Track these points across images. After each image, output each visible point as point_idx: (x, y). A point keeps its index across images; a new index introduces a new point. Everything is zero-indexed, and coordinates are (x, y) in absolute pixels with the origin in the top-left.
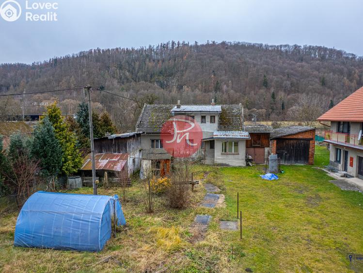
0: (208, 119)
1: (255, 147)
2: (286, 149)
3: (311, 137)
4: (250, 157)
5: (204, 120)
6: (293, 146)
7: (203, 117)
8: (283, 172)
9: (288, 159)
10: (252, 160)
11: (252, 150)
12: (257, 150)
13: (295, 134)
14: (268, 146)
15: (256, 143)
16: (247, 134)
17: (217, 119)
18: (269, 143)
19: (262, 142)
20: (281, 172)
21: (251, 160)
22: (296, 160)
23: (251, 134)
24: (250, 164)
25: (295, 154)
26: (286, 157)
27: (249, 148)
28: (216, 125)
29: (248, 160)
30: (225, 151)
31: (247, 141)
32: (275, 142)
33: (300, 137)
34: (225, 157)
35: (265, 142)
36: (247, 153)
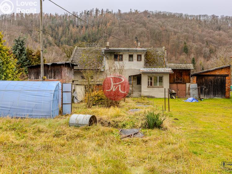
0: (135, 57)
1: (177, 83)
2: (205, 84)
3: (226, 73)
4: (174, 91)
5: (131, 59)
6: (211, 82)
7: (131, 56)
8: (202, 100)
9: (207, 94)
10: (175, 94)
11: (175, 86)
12: (179, 85)
13: (212, 71)
14: (189, 82)
15: (179, 79)
16: (170, 69)
17: (143, 57)
18: (190, 78)
19: (184, 79)
20: (201, 100)
21: (174, 94)
22: (215, 95)
23: (174, 70)
24: (174, 97)
25: (213, 89)
26: (205, 91)
27: (172, 84)
28: (142, 63)
29: (172, 95)
30: (151, 84)
31: (171, 75)
32: (195, 78)
33: (217, 73)
34: (150, 89)
35: (186, 78)
36: (170, 88)
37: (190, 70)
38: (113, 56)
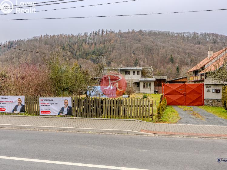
0: (136, 73)
1: (159, 86)
3: (185, 81)
4: (157, 90)
5: (134, 73)
7: (134, 72)
11: (157, 87)
15: (159, 84)
16: (155, 79)
17: (140, 73)
21: (157, 92)
23: (156, 79)
27: (156, 87)
28: (140, 76)
29: (155, 92)
30: (145, 87)
31: (155, 82)
33: (180, 81)
34: (144, 89)
36: (155, 89)
37: (165, 79)
38: (124, 73)
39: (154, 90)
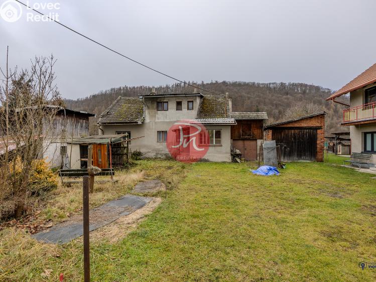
0: (185, 104)
1: (244, 140)
2: (284, 141)
3: (318, 125)
4: (238, 152)
5: (179, 107)
6: (295, 138)
7: (179, 104)
8: (284, 167)
9: (289, 154)
10: (241, 155)
11: (240, 143)
12: (247, 143)
13: (295, 122)
14: (262, 138)
15: (246, 134)
16: (233, 120)
17: (195, 104)
18: (262, 133)
19: (253, 133)
20: (282, 168)
21: (239, 156)
22: (300, 156)
23: (238, 121)
24: (238, 160)
25: (298, 148)
26: (285, 151)
27: (236, 142)
28: (194, 112)
29: (234, 156)
31: (232, 127)
32: (270, 132)
33: (304, 125)
35: (256, 132)
36: (233, 147)
37: (262, 120)
38: (155, 104)
39: (232, 151)
